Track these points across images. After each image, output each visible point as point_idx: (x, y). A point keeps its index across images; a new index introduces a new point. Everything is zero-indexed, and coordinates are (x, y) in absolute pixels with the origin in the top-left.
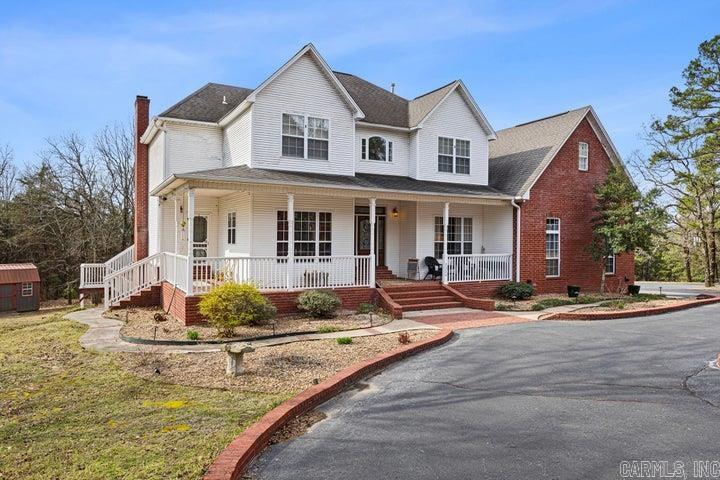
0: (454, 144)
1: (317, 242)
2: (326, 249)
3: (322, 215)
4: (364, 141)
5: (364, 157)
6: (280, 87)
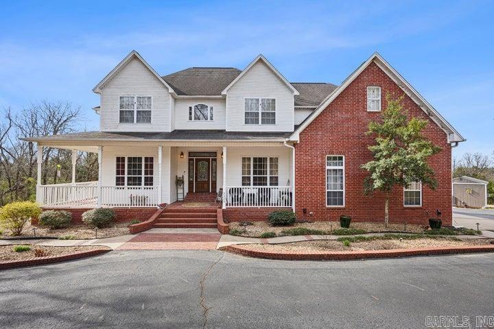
0: (260, 102)
1: (143, 176)
2: (149, 182)
3: (146, 159)
4: (191, 108)
5: (190, 119)
6: (119, 81)
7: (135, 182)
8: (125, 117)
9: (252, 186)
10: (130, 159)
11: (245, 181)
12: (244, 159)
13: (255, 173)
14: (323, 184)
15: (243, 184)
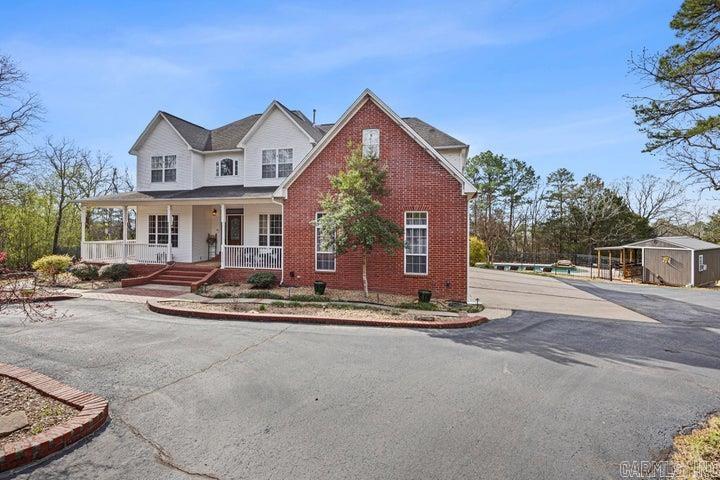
0: (277, 153)
1: (170, 234)
4: (217, 163)
5: (218, 174)
6: (151, 142)
7: (163, 240)
8: (156, 176)
9: (268, 246)
10: (159, 217)
11: (262, 241)
12: (261, 216)
13: (272, 232)
14: (312, 244)
15: (261, 244)
